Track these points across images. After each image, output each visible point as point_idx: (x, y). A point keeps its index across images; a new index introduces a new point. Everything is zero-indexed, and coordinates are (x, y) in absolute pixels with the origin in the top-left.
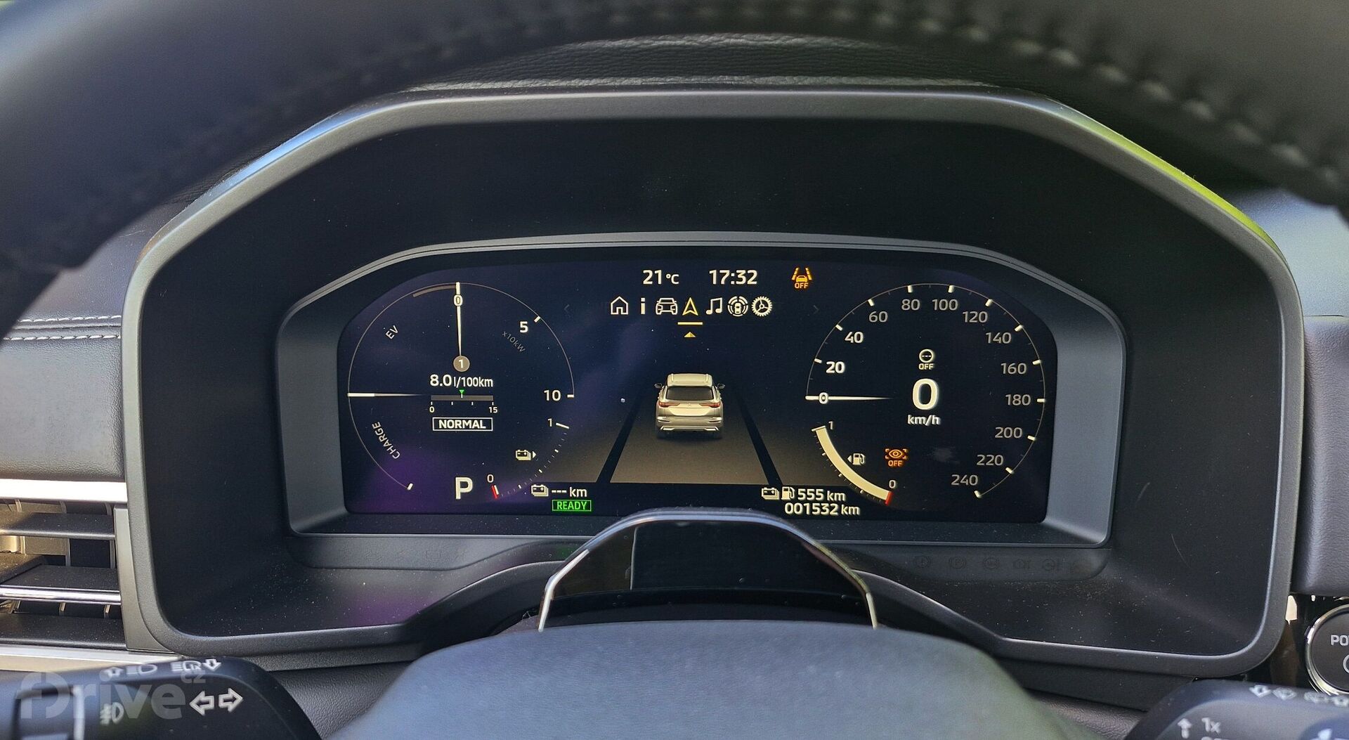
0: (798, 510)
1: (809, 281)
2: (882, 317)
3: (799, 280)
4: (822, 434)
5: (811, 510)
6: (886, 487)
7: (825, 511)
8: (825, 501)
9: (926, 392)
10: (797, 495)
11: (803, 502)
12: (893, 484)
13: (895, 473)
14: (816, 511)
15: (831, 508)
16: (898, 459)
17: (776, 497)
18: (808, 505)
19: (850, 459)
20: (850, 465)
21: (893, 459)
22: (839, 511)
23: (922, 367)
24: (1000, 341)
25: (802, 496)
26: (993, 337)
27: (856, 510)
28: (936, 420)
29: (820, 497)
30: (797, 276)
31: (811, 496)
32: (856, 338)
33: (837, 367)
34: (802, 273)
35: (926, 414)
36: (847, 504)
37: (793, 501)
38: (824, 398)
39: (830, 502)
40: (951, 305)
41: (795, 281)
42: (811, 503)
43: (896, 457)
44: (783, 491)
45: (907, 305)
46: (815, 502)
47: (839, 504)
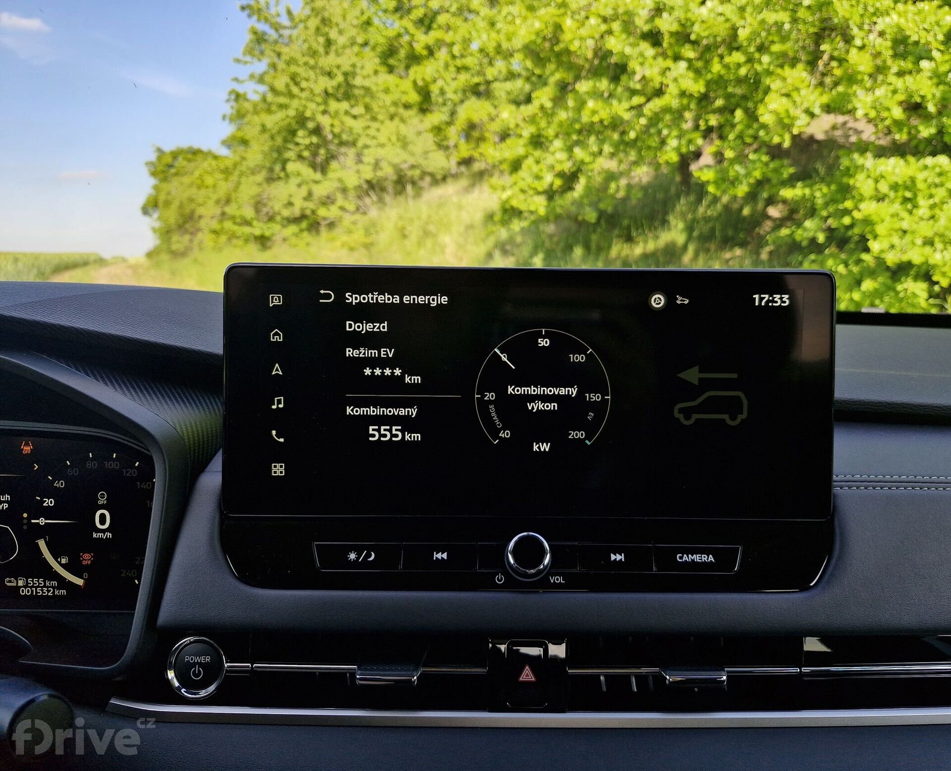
0: (28, 592)
1: (31, 449)
2: (75, 472)
3: (25, 448)
4: (42, 544)
5: (37, 592)
6: (81, 577)
7: (45, 593)
8: (45, 586)
9: (103, 520)
10: (27, 583)
11: (31, 587)
12: (86, 575)
13: (86, 568)
14: (39, 593)
15: (48, 591)
16: (88, 560)
17: (14, 584)
18: (34, 589)
19: (59, 560)
20: (60, 563)
21: (86, 560)
22: (54, 592)
23: (100, 502)
24: (145, 487)
25: (30, 584)
26: (140, 485)
27: (63, 592)
28: (109, 535)
29: (41, 584)
30: (24, 446)
31: (36, 584)
32: (60, 484)
33: (49, 502)
34: (27, 444)
35: (103, 531)
36: (59, 588)
37: (25, 587)
38: (42, 521)
39: (48, 587)
40: (115, 466)
41: (23, 449)
42: (36, 588)
43: (87, 558)
44: (19, 581)
45: (89, 465)
46: (38, 586)
47: (54, 588)
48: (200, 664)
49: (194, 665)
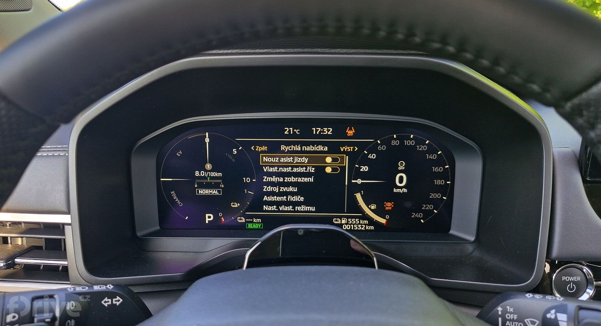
0: (348, 227)
1: (353, 133)
2: (383, 148)
3: (349, 132)
4: (358, 196)
5: (354, 228)
6: (384, 218)
7: (359, 228)
8: (359, 224)
9: (401, 180)
10: (348, 221)
11: (350, 224)
12: (388, 217)
13: (388, 212)
14: (356, 228)
15: (362, 227)
16: (390, 207)
17: (339, 222)
18: (352, 225)
19: (370, 206)
20: (370, 209)
21: (388, 207)
22: (365, 228)
23: (400, 168)
24: (432, 158)
25: (350, 222)
26: (429, 156)
27: (372, 228)
28: (405, 190)
29: (357, 222)
30: (349, 130)
31: (354, 222)
32: (372, 156)
33: (365, 169)
34: (351, 129)
35: (401, 188)
36: (369, 225)
37: (347, 224)
38: (359, 181)
39: (362, 224)
40: (412, 143)
41: (347, 133)
43: (389, 206)
44: (342, 220)
45: (394, 143)
46: (355, 224)
47: (365, 225)
48: (574, 282)
49: (569, 282)
